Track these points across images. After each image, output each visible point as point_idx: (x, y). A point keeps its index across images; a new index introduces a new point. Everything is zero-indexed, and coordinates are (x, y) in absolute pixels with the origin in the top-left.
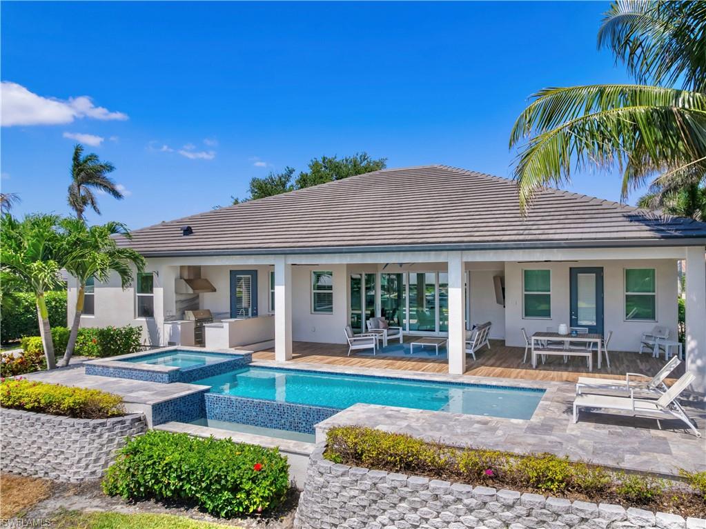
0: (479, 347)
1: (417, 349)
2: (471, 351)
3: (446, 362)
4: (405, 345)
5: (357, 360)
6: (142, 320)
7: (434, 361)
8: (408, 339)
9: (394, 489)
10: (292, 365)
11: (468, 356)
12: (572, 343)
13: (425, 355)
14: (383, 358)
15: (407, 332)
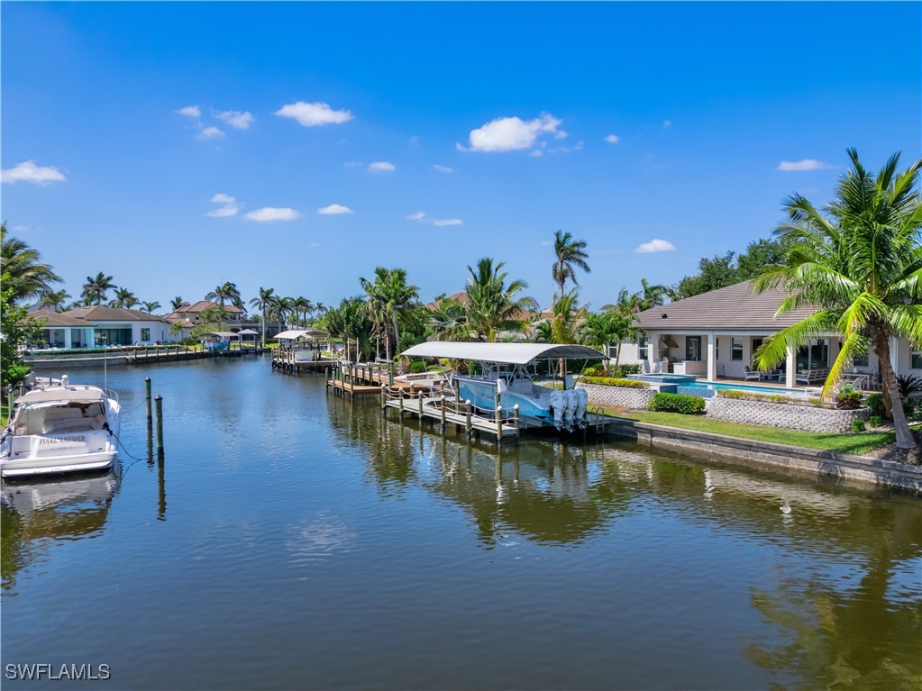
6: (642, 361)
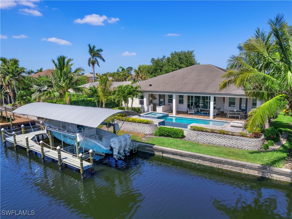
0: (217, 113)
1: (203, 113)
2: (215, 114)
3: (210, 116)
4: (201, 112)
5: (190, 115)
6: (141, 105)
7: (207, 116)
8: (201, 111)
9: (200, 133)
10: (177, 116)
11: (214, 115)
12: (237, 113)
13: (205, 115)
14: (196, 115)
15: (201, 109)
